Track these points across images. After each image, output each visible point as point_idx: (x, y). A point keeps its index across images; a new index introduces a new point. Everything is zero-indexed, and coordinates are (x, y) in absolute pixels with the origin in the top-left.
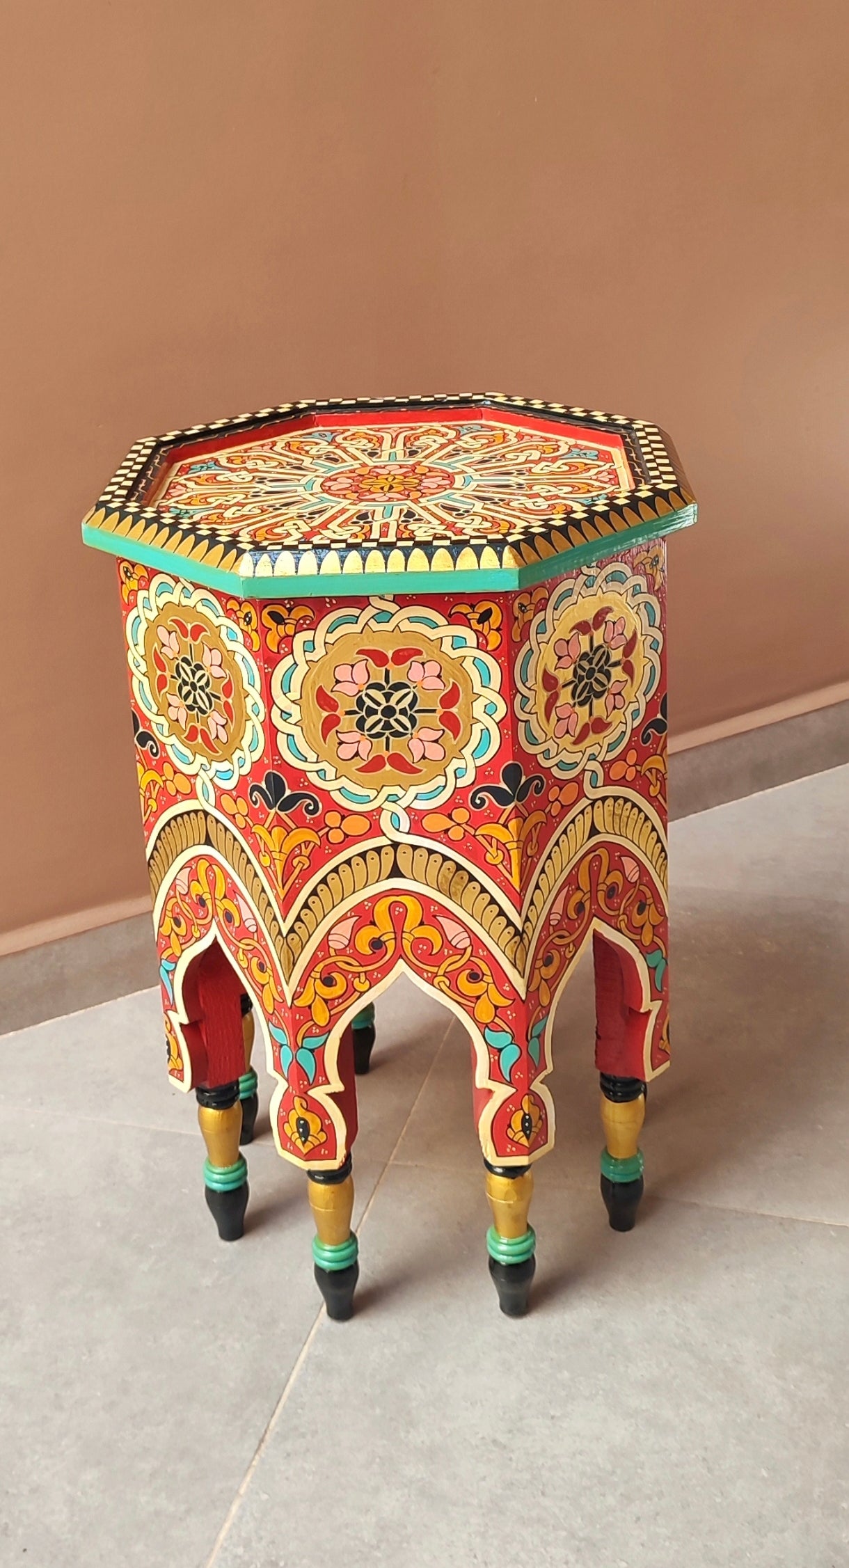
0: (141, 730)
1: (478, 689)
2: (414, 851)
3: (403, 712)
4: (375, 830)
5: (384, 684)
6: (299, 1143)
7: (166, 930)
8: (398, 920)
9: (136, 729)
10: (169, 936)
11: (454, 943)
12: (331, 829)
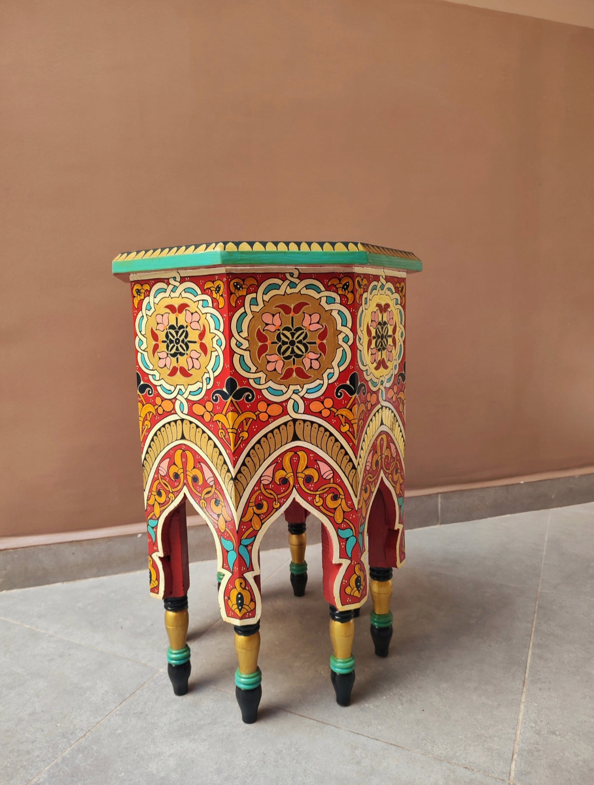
0: (142, 383)
1: (339, 327)
2: (304, 423)
3: (300, 342)
4: (285, 412)
5: (291, 327)
6: (237, 611)
7: (151, 502)
8: (294, 465)
9: (139, 382)
10: (153, 505)
11: (324, 477)
12: (261, 412)
